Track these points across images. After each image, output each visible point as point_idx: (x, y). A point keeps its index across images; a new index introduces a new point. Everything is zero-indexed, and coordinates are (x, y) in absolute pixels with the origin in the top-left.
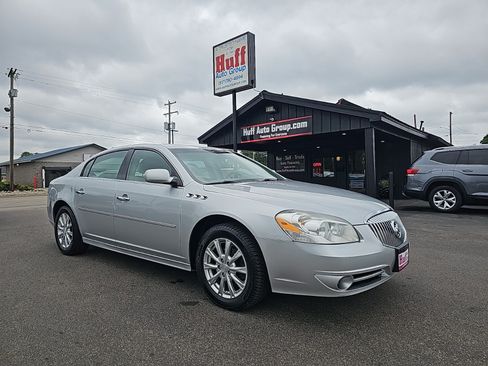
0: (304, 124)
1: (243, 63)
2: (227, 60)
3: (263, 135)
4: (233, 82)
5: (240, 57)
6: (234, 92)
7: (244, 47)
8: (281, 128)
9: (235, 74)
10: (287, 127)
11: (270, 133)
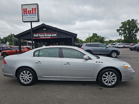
0: (56, 35)
1: (35, 13)
2: (28, 11)
3: (41, 37)
4: (31, 19)
5: (34, 11)
6: (31, 22)
7: (35, 8)
8: (48, 35)
9: (32, 16)
10: (50, 35)
11: (44, 36)
